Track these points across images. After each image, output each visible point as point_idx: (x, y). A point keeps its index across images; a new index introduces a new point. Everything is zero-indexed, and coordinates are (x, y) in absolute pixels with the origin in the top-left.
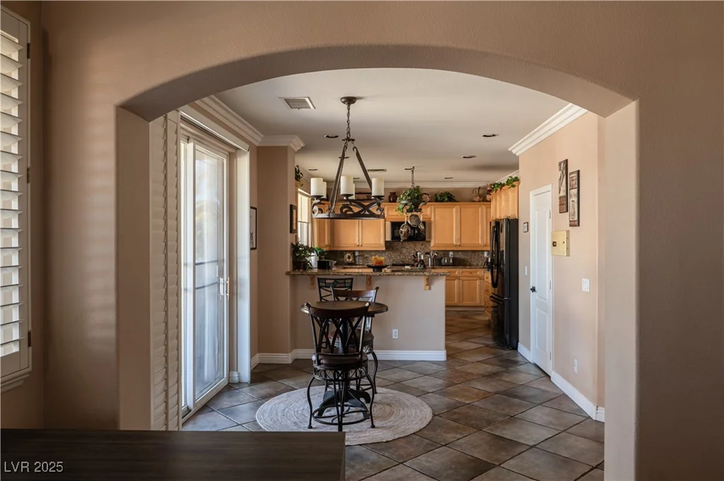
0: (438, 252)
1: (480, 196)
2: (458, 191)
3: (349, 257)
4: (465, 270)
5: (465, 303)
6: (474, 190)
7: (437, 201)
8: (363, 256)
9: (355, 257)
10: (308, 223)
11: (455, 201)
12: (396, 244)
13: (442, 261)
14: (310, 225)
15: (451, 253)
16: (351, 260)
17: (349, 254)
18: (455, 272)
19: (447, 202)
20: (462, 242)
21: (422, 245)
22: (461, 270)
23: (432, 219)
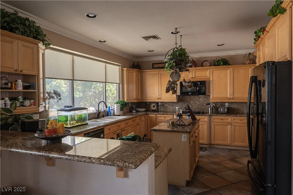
0: (216, 103)
1: (250, 60)
2: (232, 57)
3: (154, 106)
4: (237, 118)
5: (236, 144)
6: (245, 56)
7: (215, 65)
8: (163, 105)
9: (158, 106)
10: (119, 84)
11: (229, 65)
12: (186, 97)
13: (219, 109)
14: (121, 85)
15: (227, 104)
16: (155, 108)
17: (154, 104)
18: (228, 119)
19: (222, 65)
20: (235, 96)
21: (205, 98)
22: (233, 118)
23: (211, 79)
